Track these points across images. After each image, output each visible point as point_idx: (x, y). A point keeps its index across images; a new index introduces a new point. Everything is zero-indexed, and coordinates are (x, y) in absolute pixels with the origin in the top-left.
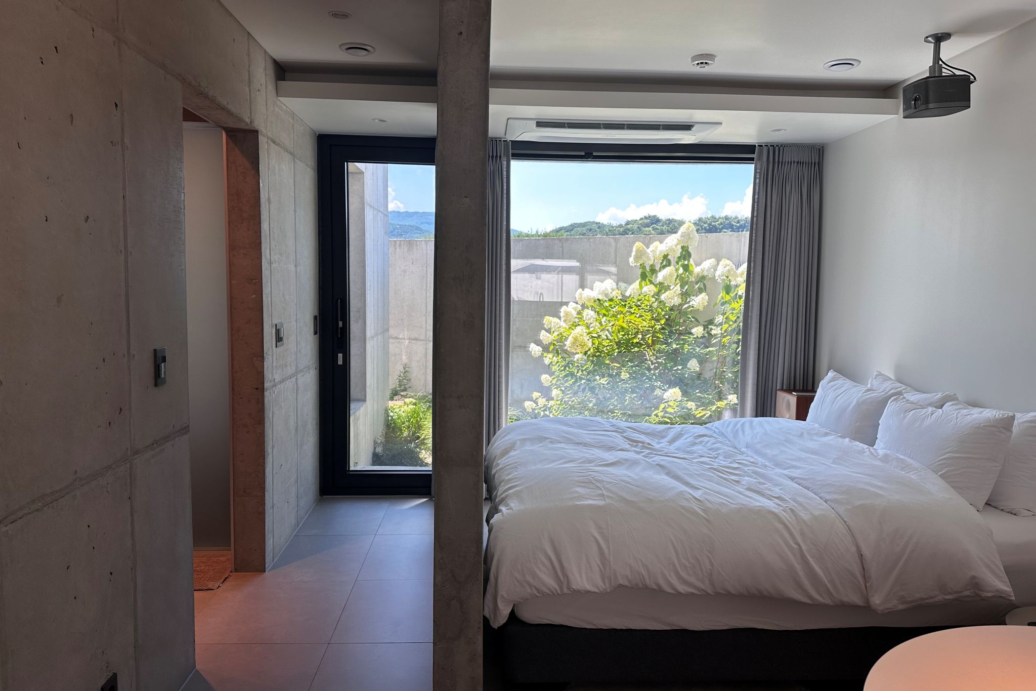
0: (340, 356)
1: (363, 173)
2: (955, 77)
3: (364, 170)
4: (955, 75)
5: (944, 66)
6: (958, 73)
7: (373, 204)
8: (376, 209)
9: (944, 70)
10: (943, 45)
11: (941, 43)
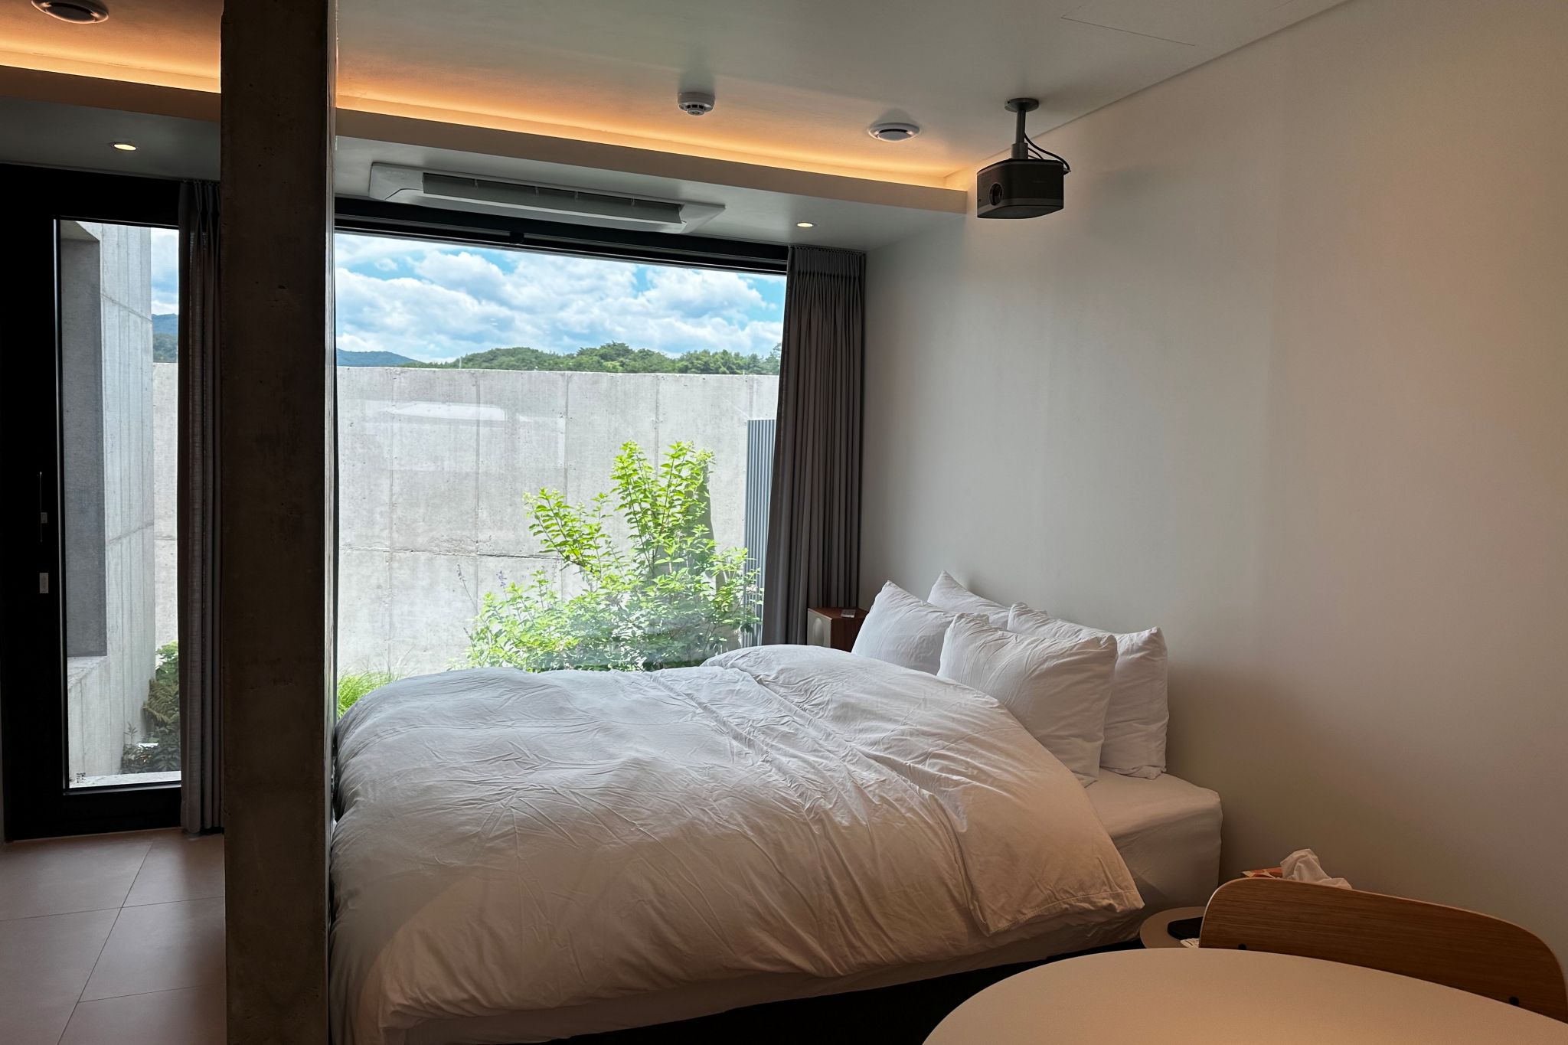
0: (44, 577)
1: (98, 242)
2: (1042, 163)
3: (98, 237)
4: (1042, 160)
5: (1030, 146)
6: (1046, 157)
7: (119, 298)
8: (125, 307)
9: (1030, 153)
10: (1029, 115)
11: (1027, 113)
